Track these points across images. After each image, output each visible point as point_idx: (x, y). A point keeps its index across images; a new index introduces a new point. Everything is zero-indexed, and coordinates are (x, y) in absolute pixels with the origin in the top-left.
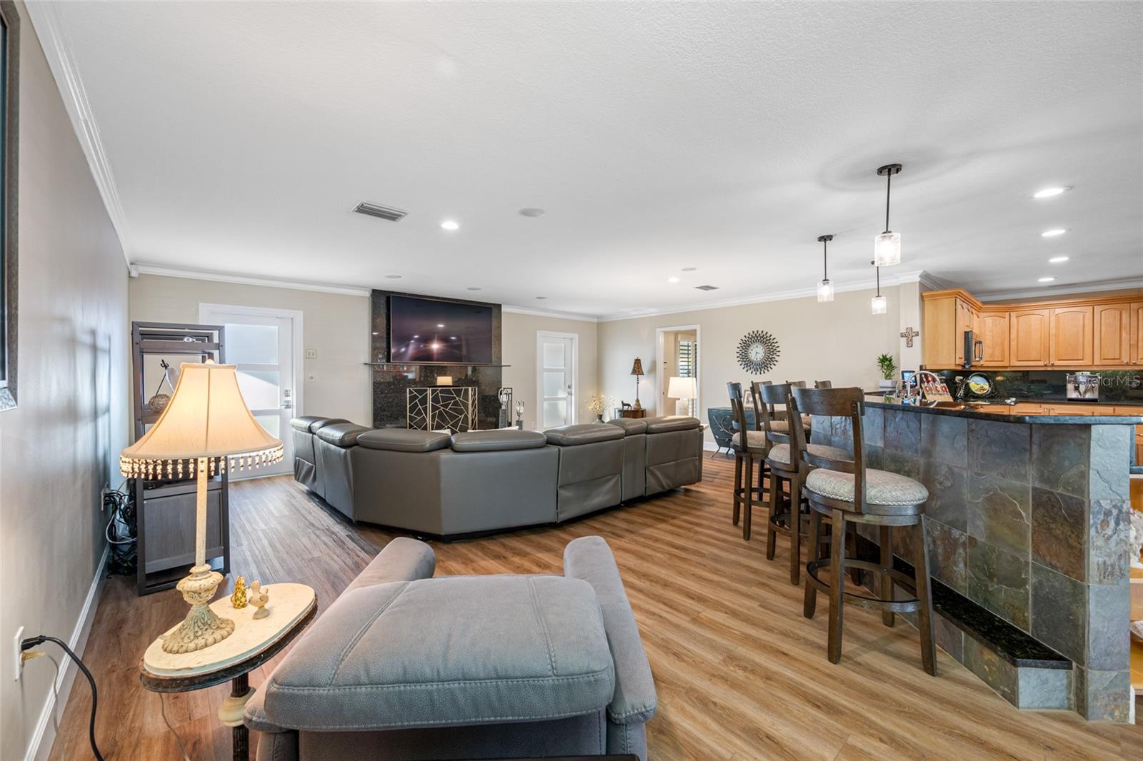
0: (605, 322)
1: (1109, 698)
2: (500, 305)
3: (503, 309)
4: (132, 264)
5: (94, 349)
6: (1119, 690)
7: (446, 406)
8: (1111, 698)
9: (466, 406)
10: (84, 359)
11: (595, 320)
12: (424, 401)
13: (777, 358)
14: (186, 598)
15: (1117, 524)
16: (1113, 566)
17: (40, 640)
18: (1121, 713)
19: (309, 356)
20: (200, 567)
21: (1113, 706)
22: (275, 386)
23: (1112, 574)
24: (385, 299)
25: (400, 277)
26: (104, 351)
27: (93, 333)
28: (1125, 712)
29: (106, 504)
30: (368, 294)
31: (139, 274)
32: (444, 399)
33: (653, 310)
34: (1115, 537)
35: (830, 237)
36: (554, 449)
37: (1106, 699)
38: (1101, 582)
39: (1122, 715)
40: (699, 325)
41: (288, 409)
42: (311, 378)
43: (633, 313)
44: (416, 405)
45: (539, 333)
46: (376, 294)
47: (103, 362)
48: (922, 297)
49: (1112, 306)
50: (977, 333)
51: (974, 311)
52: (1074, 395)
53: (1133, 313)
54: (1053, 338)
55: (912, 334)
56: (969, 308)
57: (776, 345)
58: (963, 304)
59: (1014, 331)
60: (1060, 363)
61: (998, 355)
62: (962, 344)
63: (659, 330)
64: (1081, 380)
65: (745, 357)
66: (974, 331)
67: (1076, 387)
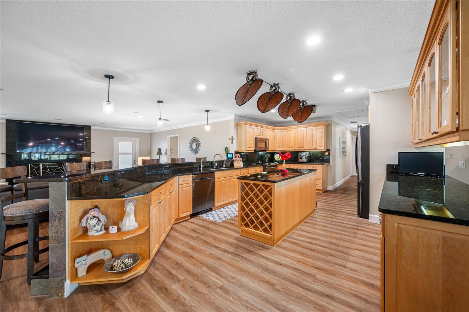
1: (56, 289)
2: (90, 126)
3: (92, 128)
6: (61, 285)
7: (52, 171)
8: (57, 288)
11: (149, 132)
15: (60, 220)
16: (58, 237)
18: (61, 294)
21: (58, 292)
23: (58, 240)
24: (15, 123)
28: (63, 293)
30: (5, 121)
32: (51, 168)
34: (59, 225)
37: (55, 289)
38: (53, 243)
39: (62, 295)
40: (179, 135)
44: (33, 171)
45: (115, 138)
46: (8, 121)
48: (237, 125)
49: (310, 128)
50: (268, 138)
51: (267, 130)
52: (300, 160)
53: (316, 131)
54: (296, 139)
55: (232, 139)
56: (260, 128)
57: (200, 143)
58: (254, 127)
59: (286, 137)
60: (298, 149)
61: (281, 146)
62: (252, 142)
63: (168, 136)
64: (302, 155)
65: (191, 148)
66: (263, 137)
67: (300, 158)
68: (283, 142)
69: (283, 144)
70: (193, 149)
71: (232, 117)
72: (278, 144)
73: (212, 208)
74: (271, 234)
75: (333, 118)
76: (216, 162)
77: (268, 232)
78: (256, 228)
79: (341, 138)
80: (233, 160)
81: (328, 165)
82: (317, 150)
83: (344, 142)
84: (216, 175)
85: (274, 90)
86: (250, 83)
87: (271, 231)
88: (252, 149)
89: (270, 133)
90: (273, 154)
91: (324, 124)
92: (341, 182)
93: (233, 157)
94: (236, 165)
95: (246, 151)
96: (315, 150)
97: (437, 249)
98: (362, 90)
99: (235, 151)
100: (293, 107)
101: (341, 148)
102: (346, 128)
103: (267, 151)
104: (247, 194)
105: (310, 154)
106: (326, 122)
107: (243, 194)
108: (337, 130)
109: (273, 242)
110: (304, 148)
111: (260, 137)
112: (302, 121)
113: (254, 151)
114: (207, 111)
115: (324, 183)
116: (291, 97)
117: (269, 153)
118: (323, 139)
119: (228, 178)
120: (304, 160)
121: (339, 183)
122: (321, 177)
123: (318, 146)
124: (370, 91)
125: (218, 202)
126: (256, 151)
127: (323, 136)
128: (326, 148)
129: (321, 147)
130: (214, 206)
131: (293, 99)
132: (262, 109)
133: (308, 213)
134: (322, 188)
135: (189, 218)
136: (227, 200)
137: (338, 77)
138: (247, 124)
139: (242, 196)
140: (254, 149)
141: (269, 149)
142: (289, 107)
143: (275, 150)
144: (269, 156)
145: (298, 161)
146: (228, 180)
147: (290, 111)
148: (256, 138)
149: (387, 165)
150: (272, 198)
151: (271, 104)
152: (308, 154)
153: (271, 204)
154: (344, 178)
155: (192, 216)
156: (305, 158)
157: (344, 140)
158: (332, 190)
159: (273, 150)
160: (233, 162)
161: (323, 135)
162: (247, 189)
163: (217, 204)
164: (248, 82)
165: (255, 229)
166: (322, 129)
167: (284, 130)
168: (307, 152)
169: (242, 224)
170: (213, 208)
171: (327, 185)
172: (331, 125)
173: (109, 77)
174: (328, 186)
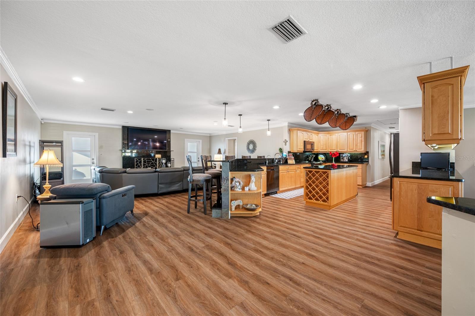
0: (212, 136)
2: (170, 130)
3: (171, 132)
4: (42, 119)
5: (30, 146)
6: (227, 212)
7: (149, 164)
8: (226, 214)
9: (156, 164)
10: (27, 148)
11: (209, 135)
12: (140, 162)
13: (256, 149)
14: (45, 188)
15: (227, 181)
16: (226, 189)
17: (20, 196)
18: (227, 217)
19: (101, 147)
20: (47, 183)
22: (89, 158)
23: (226, 190)
24: (127, 129)
25: (128, 123)
26: (32, 146)
27: (30, 142)
29: (33, 185)
30: (121, 127)
31: (44, 122)
32: (148, 162)
33: (225, 132)
34: (226, 183)
35: (241, 115)
36: (157, 173)
38: (224, 192)
40: (237, 138)
41: (93, 165)
42: (101, 154)
43: (220, 133)
44: (138, 164)
45: (186, 139)
46: (124, 127)
47: (32, 149)
48: (290, 130)
49: (352, 133)
50: (314, 141)
51: (313, 134)
52: (342, 160)
53: (356, 135)
54: (338, 142)
55: (286, 142)
56: (308, 133)
57: (256, 144)
58: (303, 132)
59: (329, 140)
60: (340, 151)
61: (324, 148)
62: (302, 145)
63: (226, 139)
64: (343, 156)
65: (248, 148)
66: (310, 141)
67: (342, 158)
68: (326, 144)
69: (326, 147)
70: (250, 150)
71: (286, 124)
72: (322, 147)
73: (276, 192)
74: (328, 203)
75: (372, 124)
76: (276, 159)
77: (326, 202)
78: (317, 199)
79: (380, 142)
80: (287, 158)
81: (367, 164)
82: (357, 152)
83: (383, 146)
84: (280, 168)
85: (327, 109)
86: (314, 107)
87: (328, 201)
88: (302, 150)
89: (315, 137)
90: (317, 155)
91: (364, 130)
92: (379, 181)
93: (287, 156)
94: (290, 162)
95: (298, 151)
96: (355, 152)
97: (416, 191)
98: (394, 107)
99: (288, 151)
100: (340, 119)
101: (380, 152)
102: (385, 133)
103: (313, 152)
104: (310, 178)
105: (351, 155)
106: (366, 128)
107: (307, 178)
108: (376, 136)
109: (330, 207)
110: (346, 150)
111: (307, 140)
112: (346, 129)
113: (303, 152)
114: (269, 120)
115: (364, 179)
116: (338, 112)
117: (314, 154)
118: (363, 143)
119: (288, 171)
120: (346, 160)
121: (377, 182)
122: (361, 174)
123: (358, 148)
124: (400, 108)
125: (281, 188)
126: (305, 152)
127: (363, 140)
128: (365, 150)
129: (361, 149)
130: (279, 190)
131: (340, 114)
132: (319, 122)
133: (352, 196)
134: (362, 183)
135: (264, 196)
136: (286, 187)
137: (374, 101)
138: (298, 130)
139: (307, 180)
140: (303, 150)
141: (315, 151)
142: (337, 119)
143: (319, 151)
144: (314, 156)
145: (340, 160)
146: (287, 173)
147: (338, 122)
148: (305, 142)
149: (412, 162)
150: (329, 180)
151: (326, 118)
152: (349, 155)
153: (328, 183)
154: (383, 178)
155: (266, 195)
156: (347, 158)
157: (383, 144)
158: (371, 186)
159: (318, 152)
160: (287, 160)
161: (362, 138)
162: (310, 175)
163: (281, 189)
164: (312, 106)
165: (316, 201)
166: (362, 134)
167: (327, 135)
168: (348, 153)
169: (306, 198)
170: (278, 192)
171: (366, 181)
172: (370, 130)
173: (225, 104)
174: (367, 183)
